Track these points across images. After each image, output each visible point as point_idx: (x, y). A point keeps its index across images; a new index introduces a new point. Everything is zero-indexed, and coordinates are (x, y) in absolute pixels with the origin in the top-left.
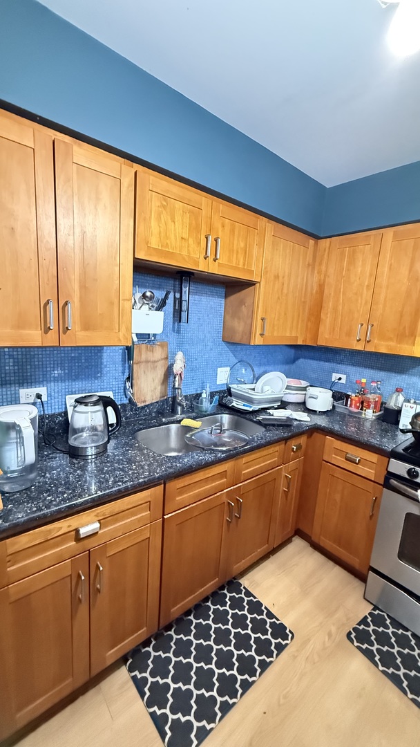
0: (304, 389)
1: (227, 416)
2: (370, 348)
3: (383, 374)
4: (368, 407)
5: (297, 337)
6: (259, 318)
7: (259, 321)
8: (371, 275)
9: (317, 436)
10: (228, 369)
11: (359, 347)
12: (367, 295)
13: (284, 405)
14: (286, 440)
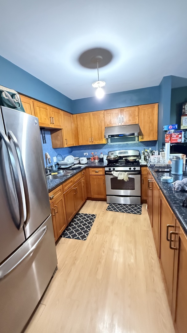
0: (78, 159)
1: (62, 171)
2: (93, 144)
3: (97, 150)
4: (96, 159)
5: (73, 144)
6: (65, 139)
7: (65, 140)
8: (89, 124)
9: (87, 169)
10: (56, 157)
11: (91, 144)
12: (89, 129)
14: (81, 171)
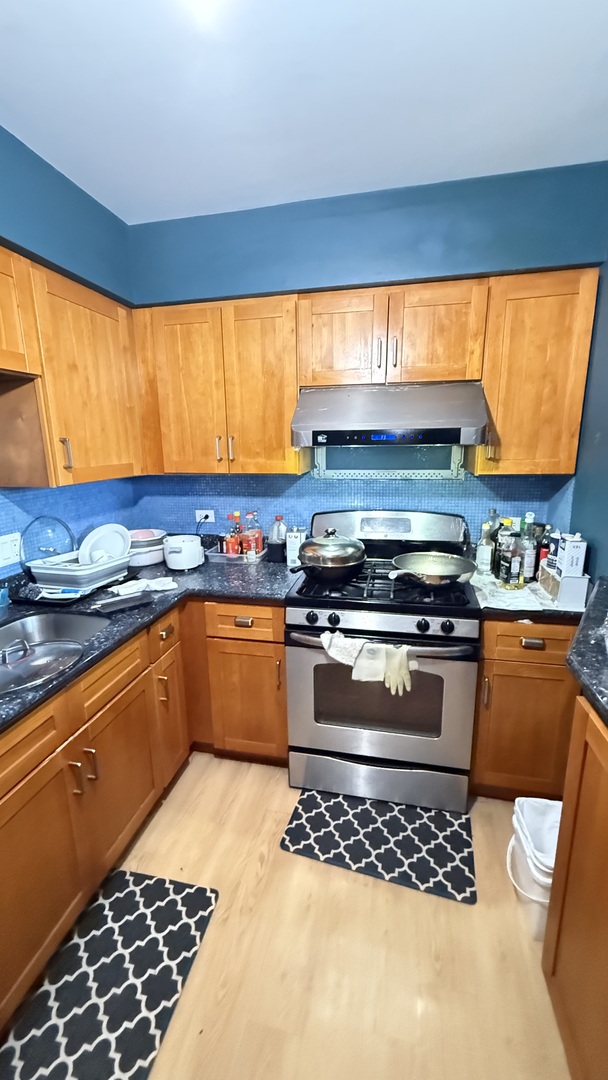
0: (160, 542)
2: (236, 470)
7: (58, 445)
8: (217, 367)
9: (193, 606)
10: (17, 535)
11: (222, 469)
12: (218, 395)
13: (133, 573)
14: (147, 627)
